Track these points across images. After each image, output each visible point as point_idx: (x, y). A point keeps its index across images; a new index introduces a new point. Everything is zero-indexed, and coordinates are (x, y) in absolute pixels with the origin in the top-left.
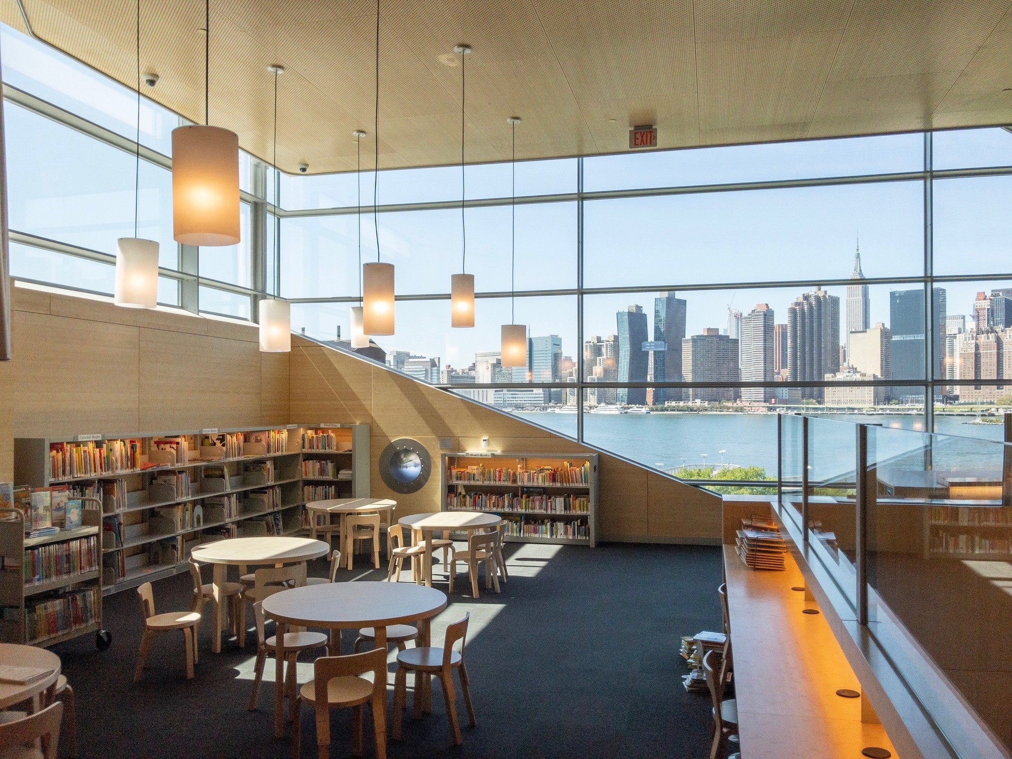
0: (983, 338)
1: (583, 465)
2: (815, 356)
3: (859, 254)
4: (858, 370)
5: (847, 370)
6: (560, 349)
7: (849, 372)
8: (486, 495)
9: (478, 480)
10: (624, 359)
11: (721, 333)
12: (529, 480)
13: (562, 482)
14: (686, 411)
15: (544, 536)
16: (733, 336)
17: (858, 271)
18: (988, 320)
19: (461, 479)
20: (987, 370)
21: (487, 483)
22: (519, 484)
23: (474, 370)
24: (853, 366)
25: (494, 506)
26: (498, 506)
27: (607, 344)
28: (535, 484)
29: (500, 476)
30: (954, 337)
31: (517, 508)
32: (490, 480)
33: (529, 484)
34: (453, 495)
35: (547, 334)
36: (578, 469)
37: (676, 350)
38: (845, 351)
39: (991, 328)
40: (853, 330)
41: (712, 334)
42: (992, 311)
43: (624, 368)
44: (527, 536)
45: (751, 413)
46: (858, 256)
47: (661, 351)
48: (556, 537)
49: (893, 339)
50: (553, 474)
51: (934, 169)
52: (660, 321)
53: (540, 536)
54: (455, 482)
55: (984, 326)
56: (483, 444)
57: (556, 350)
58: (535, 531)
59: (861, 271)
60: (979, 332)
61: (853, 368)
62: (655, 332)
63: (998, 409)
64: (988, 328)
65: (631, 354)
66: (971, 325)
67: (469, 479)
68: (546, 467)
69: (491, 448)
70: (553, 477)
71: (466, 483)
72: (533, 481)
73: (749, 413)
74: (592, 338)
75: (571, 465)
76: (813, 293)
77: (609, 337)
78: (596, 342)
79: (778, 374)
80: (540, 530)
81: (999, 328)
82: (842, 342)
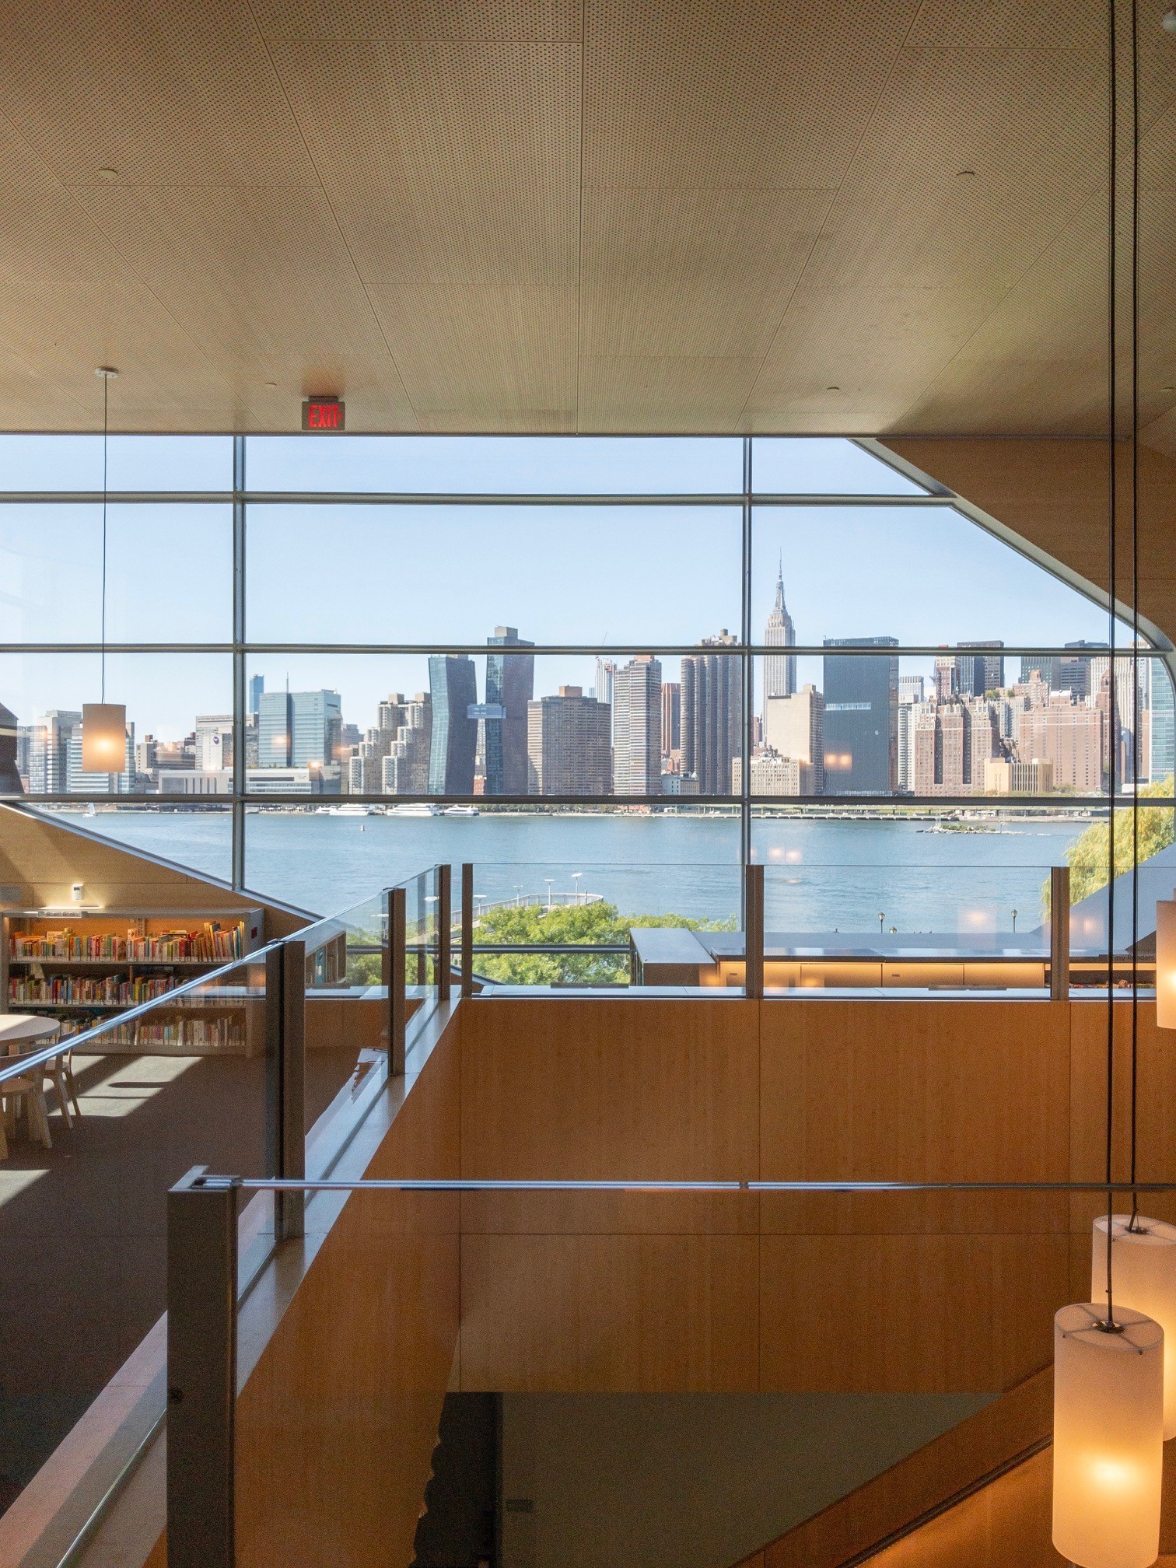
0: (945, 710)
1: (236, 929)
2: (719, 732)
3: (782, 583)
4: (779, 753)
5: (764, 753)
6: (339, 712)
7: (766, 756)
8: (75, 979)
9: (61, 955)
10: (441, 730)
11: (586, 694)
12: (146, 954)
13: (200, 956)
14: (532, 811)
15: (173, 1043)
16: (602, 699)
17: (781, 607)
18: (953, 684)
19: (31, 954)
20: (950, 756)
21: (76, 960)
22: (131, 960)
23: (194, 743)
24: (771, 746)
25: (88, 998)
26: (94, 997)
27: (413, 707)
28: (157, 960)
29: (98, 948)
30: (909, 707)
31: (126, 999)
32: (81, 955)
33: (146, 960)
34: (18, 981)
35: (317, 688)
36: (227, 934)
37: (519, 718)
38: (761, 725)
39: (957, 696)
40: (773, 694)
41: (570, 695)
42: (958, 671)
43: (440, 744)
44: (146, 1043)
45: (628, 814)
46: (781, 586)
47: (496, 719)
48: (192, 1043)
49: (827, 709)
50: (186, 942)
51: (753, 492)
52: (496, 672)
53: (166, 1043)
54: (21, 959)
55: (947, 693)
56: (74, 894)
57: (334, 716)
58: (159, 1036)
59: (784, 607)
60: (941, 701)
61: (772, 750)
62: (488, 690)
63: (963, 811)
64: (952, 696)
65: (450, 723)
66: (931, 691)
67: (46, 954)
68: (178, 932)
69: (86, 901)
70: (186, 949)
71: (41, 959)
72: (153, 955)
73: (625, 814)
74: (390, 696)
75: (217, 927)
76: (717, 639)
77: (417, 695)
78: (396, 702)
79: (668, 756)
80: (166, 1035)
81: (966, 696)
82: (757, 713)
